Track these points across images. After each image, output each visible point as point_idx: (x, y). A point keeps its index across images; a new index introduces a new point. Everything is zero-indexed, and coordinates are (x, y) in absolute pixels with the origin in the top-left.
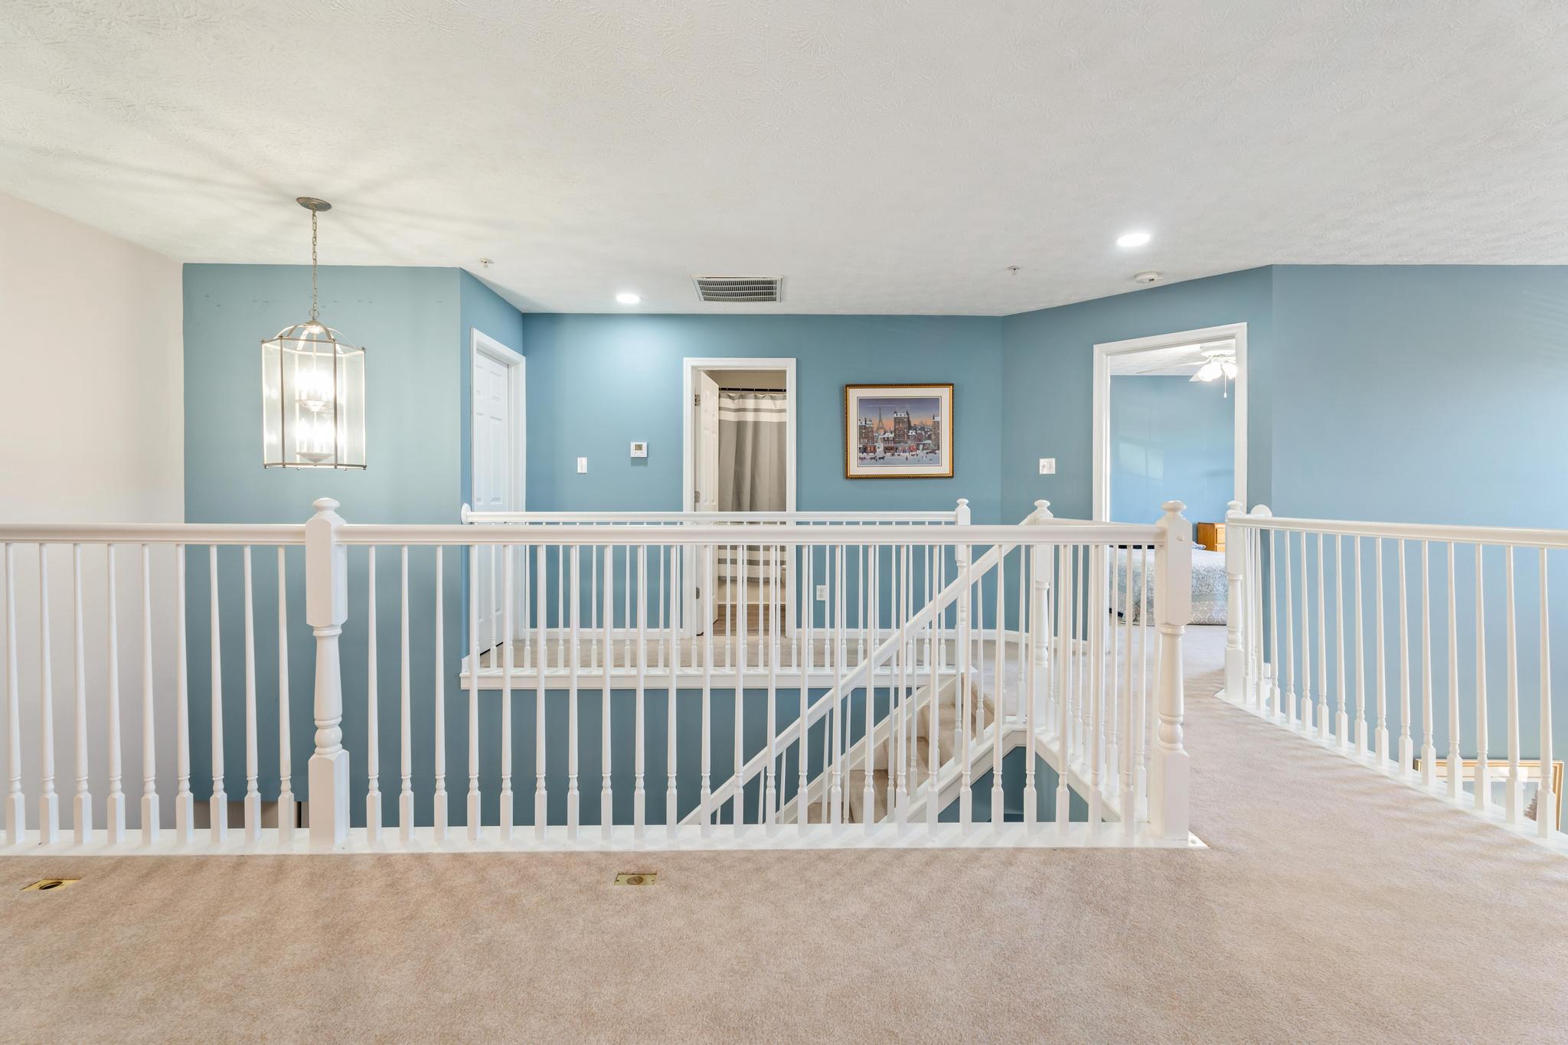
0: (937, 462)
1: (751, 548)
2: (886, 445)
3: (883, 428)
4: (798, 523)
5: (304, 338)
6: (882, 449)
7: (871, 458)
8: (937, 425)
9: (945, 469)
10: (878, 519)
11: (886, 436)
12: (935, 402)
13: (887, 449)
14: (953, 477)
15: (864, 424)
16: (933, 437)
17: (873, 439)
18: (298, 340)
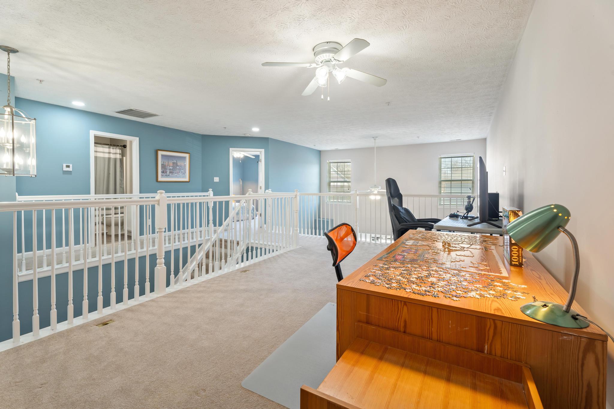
0: (185, 177)
1: (108, 209)
2: (170, 171)
3: (169, 165)
4: (140, 198)
5: (8, 114)
6: (169, 172)
7: (165, 175)
8: (185, 165)
9: (187, 179)
10: (172, 196)
11: (170, 168)
12: (185, 158)
13: (170, 172)
14: (189, 182)
15: (163, 163)
16: (184, 169)
17: (166, 169)
18: (5, 114)
